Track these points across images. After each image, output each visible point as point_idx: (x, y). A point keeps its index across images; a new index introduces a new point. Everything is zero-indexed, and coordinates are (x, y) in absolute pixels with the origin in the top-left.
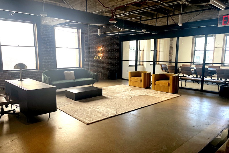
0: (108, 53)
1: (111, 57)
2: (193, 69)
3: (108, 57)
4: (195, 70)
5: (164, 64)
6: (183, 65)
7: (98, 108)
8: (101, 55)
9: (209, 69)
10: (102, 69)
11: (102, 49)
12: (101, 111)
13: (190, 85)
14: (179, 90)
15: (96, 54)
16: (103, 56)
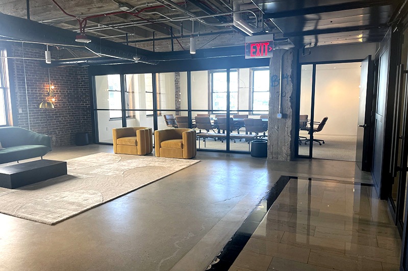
0: (67, 96)
1: (73, 104)
2: (213, 121)
3: (67, 105)
4: (215, 122)
5: (169, 115)
6: (198, 115)
7: (64, 195)
8: (53, 100)
9: (234, 120)
10: (56, 126)
11: (55, 89)
12: (72, 200)
13: (211, 145)
14: (198, 153)
15: (43, 98)
16: (58, 103)
